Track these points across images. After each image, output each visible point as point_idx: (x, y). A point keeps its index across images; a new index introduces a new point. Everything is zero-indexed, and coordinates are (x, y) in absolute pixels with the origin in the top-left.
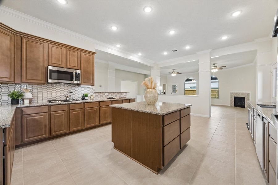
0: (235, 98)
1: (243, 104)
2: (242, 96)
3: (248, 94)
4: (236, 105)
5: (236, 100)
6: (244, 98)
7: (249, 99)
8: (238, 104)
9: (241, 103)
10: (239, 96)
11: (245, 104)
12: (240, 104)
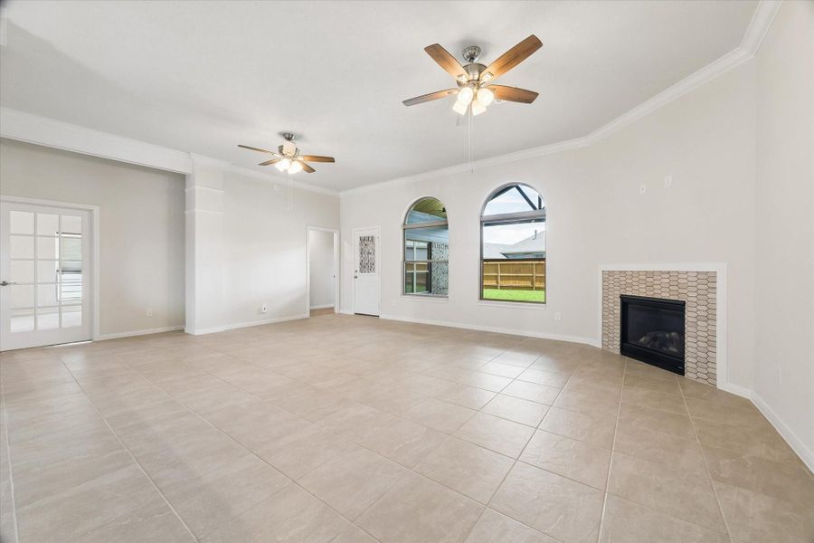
0: (627, 302)
1: (671, 340)
2: (665, 295)
3: (709, 279)
4: (630, 347)
5: (631, 312)
6: (678, 308)
7: (710, 317)
8: (642, 340)
9: (659, 335)
10: (650, 294)
11: (681, 344)
12: (655, 339)
